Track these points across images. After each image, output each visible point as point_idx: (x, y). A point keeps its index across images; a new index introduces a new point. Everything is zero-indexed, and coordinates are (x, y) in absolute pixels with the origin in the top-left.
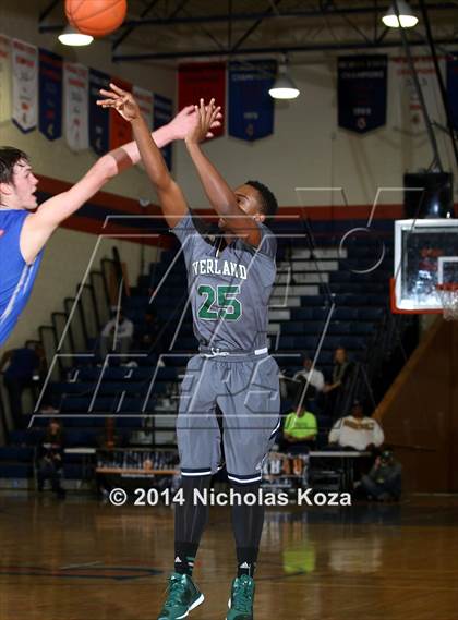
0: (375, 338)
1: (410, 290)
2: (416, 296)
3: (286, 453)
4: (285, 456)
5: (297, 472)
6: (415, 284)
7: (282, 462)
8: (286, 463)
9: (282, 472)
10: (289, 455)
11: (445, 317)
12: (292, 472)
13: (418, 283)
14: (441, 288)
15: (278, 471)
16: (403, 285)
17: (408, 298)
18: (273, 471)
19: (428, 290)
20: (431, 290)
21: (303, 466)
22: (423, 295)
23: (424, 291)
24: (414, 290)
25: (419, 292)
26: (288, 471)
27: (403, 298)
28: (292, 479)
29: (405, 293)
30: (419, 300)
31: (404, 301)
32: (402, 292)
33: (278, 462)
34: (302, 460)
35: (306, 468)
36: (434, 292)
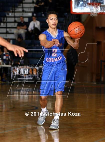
0: (64, 24)
1: (78, 5)
2: (80, 7)
3: (30, 66)
4: (30, 67)
5: (35, 73)
6: (80, 3)
7: (29, 70)
8: (31, 70)
9: (29, 73)
10: (32, 67)
11: (91, 15)
12: (33, 73)
13: (81, 2)
14: (90, 4)
15: (27, 73)
16: (75, 3)
17: (77, 8)
18: (25, 73)
19: (84, 5)
20: (86, 5)
21: (37, 71)
22: (83, 7)
23: (83, 6)
24: (79, 5)
25: (81, 6)
26: (31, 73)
27: (75, 8)
28: (33, 76)
29: (76, 6)
30: (81, 9)
31: (75, 9)
32: (75, 6)
33: (28, 70)
34: (37, 69)
35: (38, 72)
36: (87, 6)
